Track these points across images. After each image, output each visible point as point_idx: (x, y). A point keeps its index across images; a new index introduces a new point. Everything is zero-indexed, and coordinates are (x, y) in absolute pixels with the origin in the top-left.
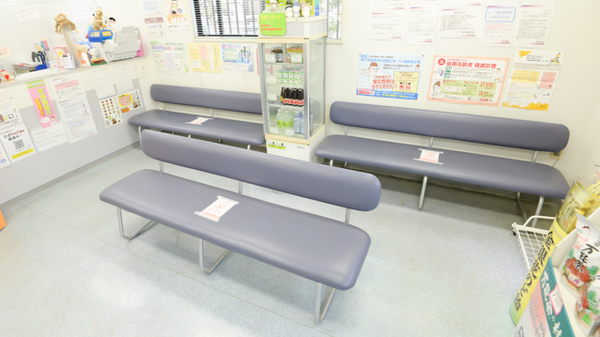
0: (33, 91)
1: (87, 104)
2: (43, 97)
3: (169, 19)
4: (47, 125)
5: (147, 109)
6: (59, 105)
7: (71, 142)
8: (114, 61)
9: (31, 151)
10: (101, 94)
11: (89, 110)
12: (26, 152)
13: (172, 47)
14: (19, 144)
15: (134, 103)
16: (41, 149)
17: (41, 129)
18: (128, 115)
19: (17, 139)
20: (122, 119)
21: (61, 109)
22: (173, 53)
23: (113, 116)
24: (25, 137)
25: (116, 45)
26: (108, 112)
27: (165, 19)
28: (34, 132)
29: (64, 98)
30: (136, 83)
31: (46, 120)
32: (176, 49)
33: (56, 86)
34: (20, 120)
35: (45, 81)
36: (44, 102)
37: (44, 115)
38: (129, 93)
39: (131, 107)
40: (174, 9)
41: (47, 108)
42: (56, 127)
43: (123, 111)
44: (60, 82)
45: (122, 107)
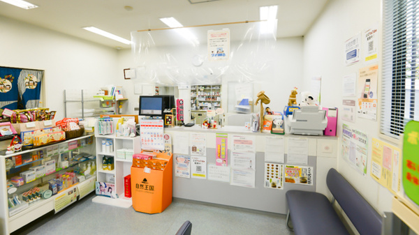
0: (218, 140)
1: (254, 161)
2: (223, 145)
3: (360, 104)
4: (219, 164)
5: (318, 191)
6: (232, 154)
7: (231, 184)
8: (293, 134)
9: (203, 176)
10: (268, 158)
11: (254, 167)
12: (201, 175)
13: (358, 136)
14: (199, 169)
15: (303, 178)
16: (210, 178)
17: (215, 166)
18: (291, 187)
19: (199, 165)
20: (283, 187)
21: (232, 157)
22: (356, 142)
23: (274, 180)
24: (203, 166)
25: (295, 121)
26: (270, 175)
27: (357, 103)
28: (210, 165)
29: (237, 151)
30: (312, 161)
31: (220, 161)
32: (360, 140)
33: (236, 141)
34: (205, 155)
35: (229, 135)
36: (223, 149)
37: (220, 157)
38: (299, 167)
39: (297, 180)
40: (366, 92)
41: (223, 153)
42: (224, 168)
43: (287, 180)
44: (238, 138)
45: (286, 176)
